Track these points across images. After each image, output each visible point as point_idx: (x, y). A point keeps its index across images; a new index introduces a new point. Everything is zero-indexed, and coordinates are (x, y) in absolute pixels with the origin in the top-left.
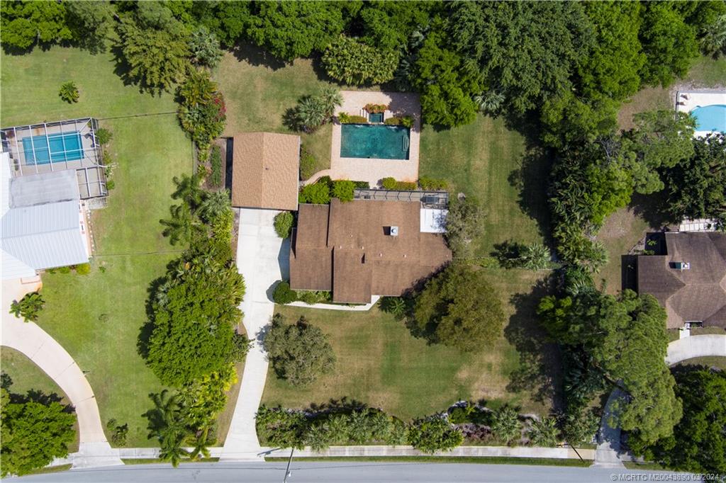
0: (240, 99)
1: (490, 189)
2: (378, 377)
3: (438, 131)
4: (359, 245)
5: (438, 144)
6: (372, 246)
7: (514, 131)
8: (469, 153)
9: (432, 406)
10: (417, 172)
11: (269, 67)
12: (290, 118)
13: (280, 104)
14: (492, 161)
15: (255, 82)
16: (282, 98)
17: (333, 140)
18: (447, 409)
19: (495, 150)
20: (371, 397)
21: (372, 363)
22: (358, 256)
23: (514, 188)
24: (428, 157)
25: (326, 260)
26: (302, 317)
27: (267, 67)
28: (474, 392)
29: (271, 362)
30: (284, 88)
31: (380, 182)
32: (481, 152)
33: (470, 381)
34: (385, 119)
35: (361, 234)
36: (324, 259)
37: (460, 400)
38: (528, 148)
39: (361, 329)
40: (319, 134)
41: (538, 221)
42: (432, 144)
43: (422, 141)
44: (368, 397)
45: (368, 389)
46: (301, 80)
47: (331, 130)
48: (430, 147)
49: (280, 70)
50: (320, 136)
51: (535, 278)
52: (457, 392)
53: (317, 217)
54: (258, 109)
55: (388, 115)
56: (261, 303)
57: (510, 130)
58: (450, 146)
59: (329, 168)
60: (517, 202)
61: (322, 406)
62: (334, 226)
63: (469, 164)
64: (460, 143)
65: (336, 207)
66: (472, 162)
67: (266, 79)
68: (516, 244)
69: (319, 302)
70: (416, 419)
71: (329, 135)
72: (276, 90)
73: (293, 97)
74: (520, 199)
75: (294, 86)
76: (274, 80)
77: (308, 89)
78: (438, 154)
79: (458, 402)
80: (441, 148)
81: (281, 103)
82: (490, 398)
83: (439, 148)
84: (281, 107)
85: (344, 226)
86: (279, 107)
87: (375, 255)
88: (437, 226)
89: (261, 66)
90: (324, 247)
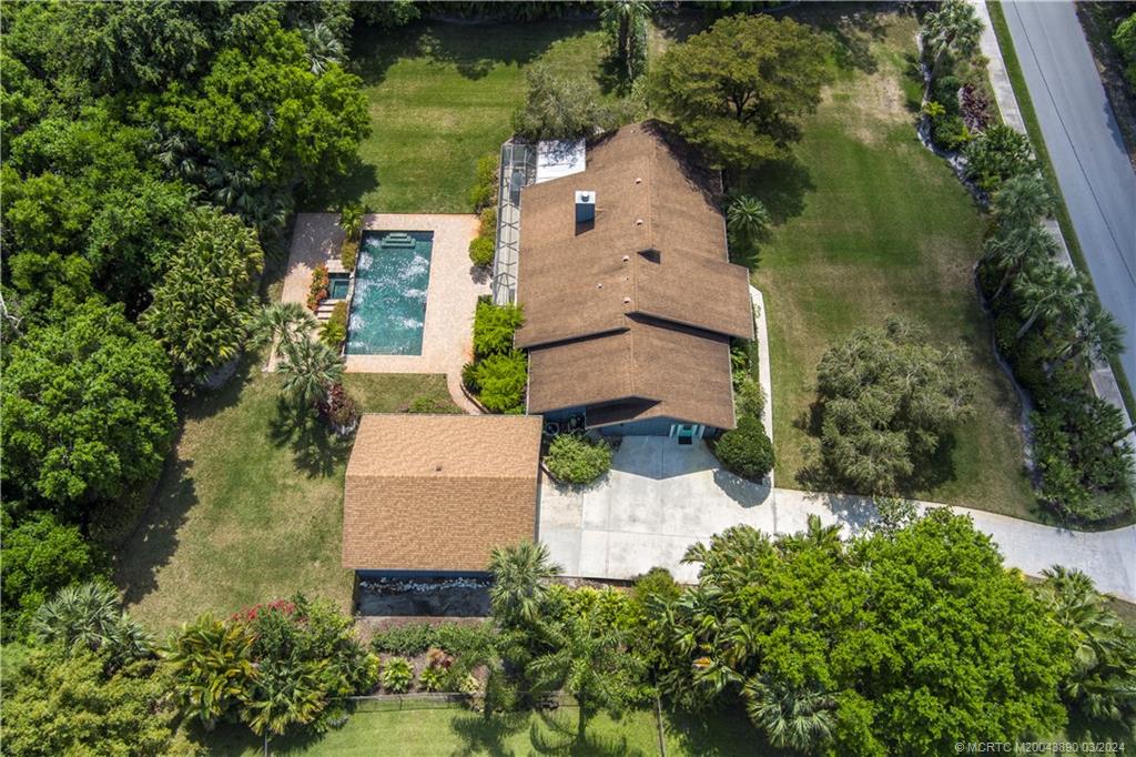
0: (256, 584)
1: (497, 104)
2: (906, 273)
3: (378, 185)
4: (619, 267)
5: (406, 184)
6: (619, 244)
7: (387, 74)
8: (425, 136)
9: (941, 183)
10: (461, 216)
11: (187, 514)
12: (317, 462)
13: (284, 485)
14: (441, 104)
15: (219, 547)
16: (269, 479)
17: (380, 371)
18: (942, 160)
19: (424, 100)
20: (951, 287)
21: (876, 285)
22: (644, 267)
23: (490, 71)
24: (430, 200)
25: (659, 338)
26: (796, 424)
27: (184, 521)
28: (896, 119)
29: (918, 495)
30: (245, 478)
31: (478, 279)
32: (425, 119)
33: (877, 125)
34: (344, 271)
35: (595, 271)
36: (656, 342)
37: (917, 140)
38: (420, 54)
39: (805, 306)
40: (364, 399)
41: (557, 39)
42: (404, 194)
43: (393, 209)
44: (954, 294)
45: (936, 293)
46: (233, 444)
47: (357, 375)
48: (410, 196)
49: (199, 490)
50: (369, 398)
51: (662, 40)
52: (903, 145)
53: (558, 370)
54: (290, 537)
55: (334, 266)
56: (775, 519)
57: (384, 79)
58: (410, 165)
59: (445, 376)
60: (519, 67)
61: (998, 384)
62: (577, 326)
63: (447, 137)
64: (405, 150)
65: (533, 334)
66: (444, 133)
67: (215, 520)
68: (600, 66)
69: (758, 386)
70: (976, 210)
71: (368, 380)
72: (247, 496)
73: (269, 458)
74: (515, 64)
75: (245, 458)
76: (222, 503)
77: (255, 428)
78: (426, 183)
79: (923, 143)
80: (412, 179)
81: (280, 482)
82: (900, 96)
83: (413, 183)
84: (290, 482)
85: (577, 307)
86: (290, 486)
87: (640, 233)
88: (571, 157)
89: (181, 534)
90: (628, 338)
